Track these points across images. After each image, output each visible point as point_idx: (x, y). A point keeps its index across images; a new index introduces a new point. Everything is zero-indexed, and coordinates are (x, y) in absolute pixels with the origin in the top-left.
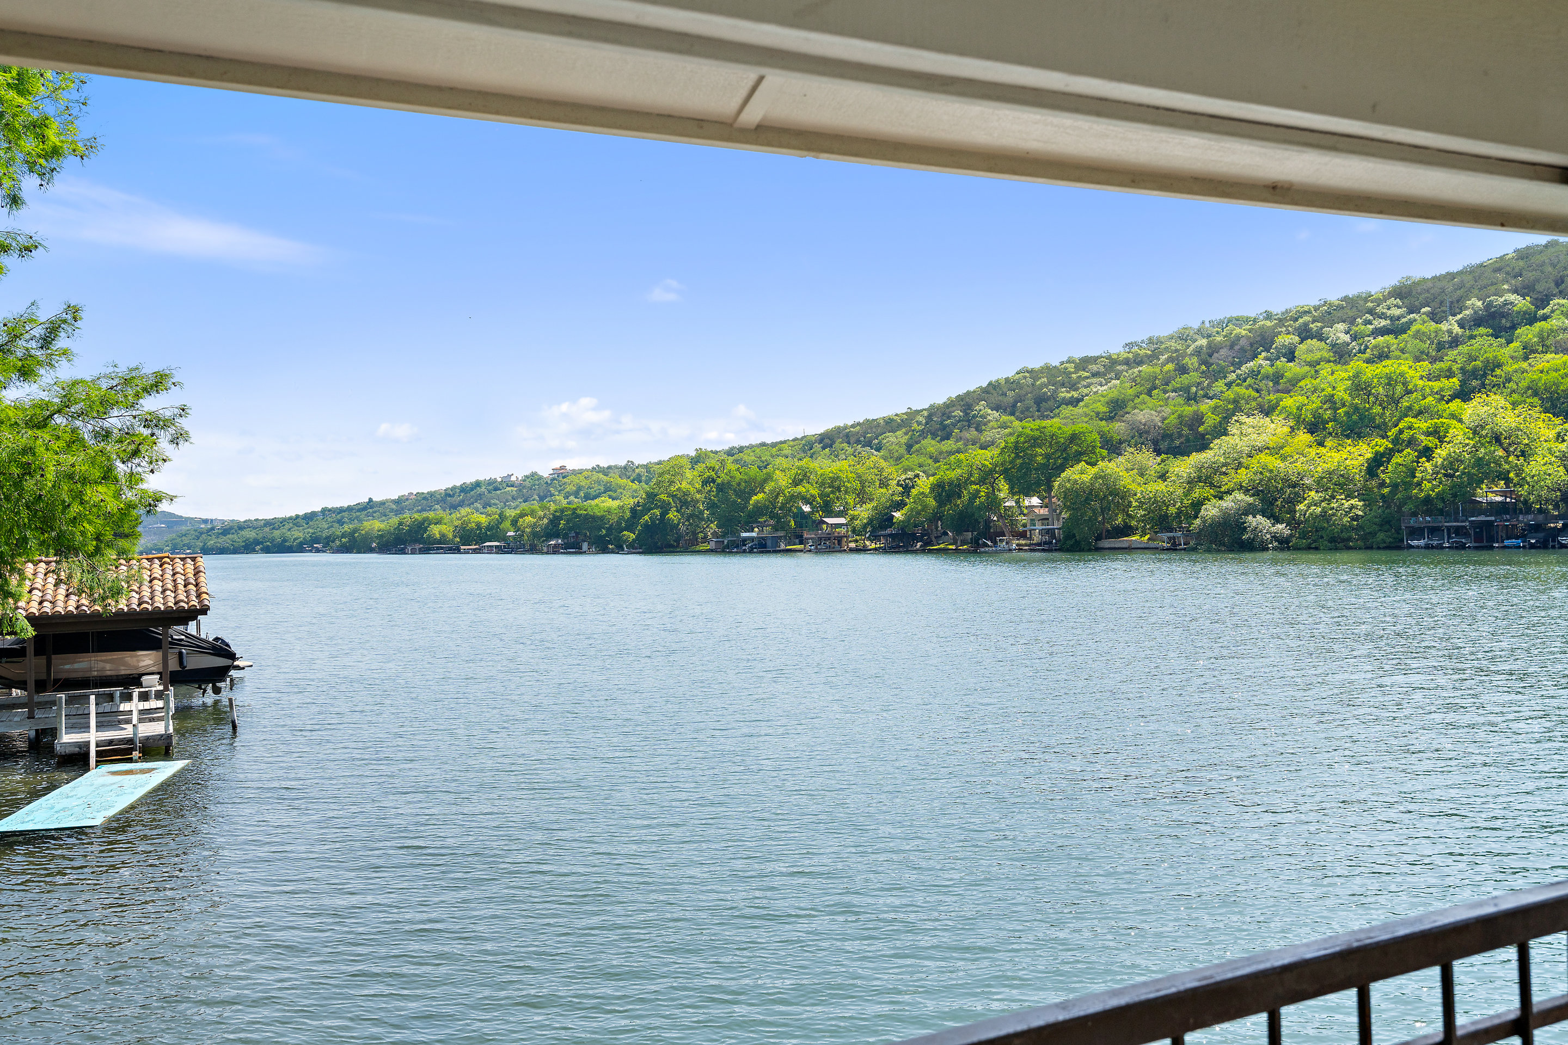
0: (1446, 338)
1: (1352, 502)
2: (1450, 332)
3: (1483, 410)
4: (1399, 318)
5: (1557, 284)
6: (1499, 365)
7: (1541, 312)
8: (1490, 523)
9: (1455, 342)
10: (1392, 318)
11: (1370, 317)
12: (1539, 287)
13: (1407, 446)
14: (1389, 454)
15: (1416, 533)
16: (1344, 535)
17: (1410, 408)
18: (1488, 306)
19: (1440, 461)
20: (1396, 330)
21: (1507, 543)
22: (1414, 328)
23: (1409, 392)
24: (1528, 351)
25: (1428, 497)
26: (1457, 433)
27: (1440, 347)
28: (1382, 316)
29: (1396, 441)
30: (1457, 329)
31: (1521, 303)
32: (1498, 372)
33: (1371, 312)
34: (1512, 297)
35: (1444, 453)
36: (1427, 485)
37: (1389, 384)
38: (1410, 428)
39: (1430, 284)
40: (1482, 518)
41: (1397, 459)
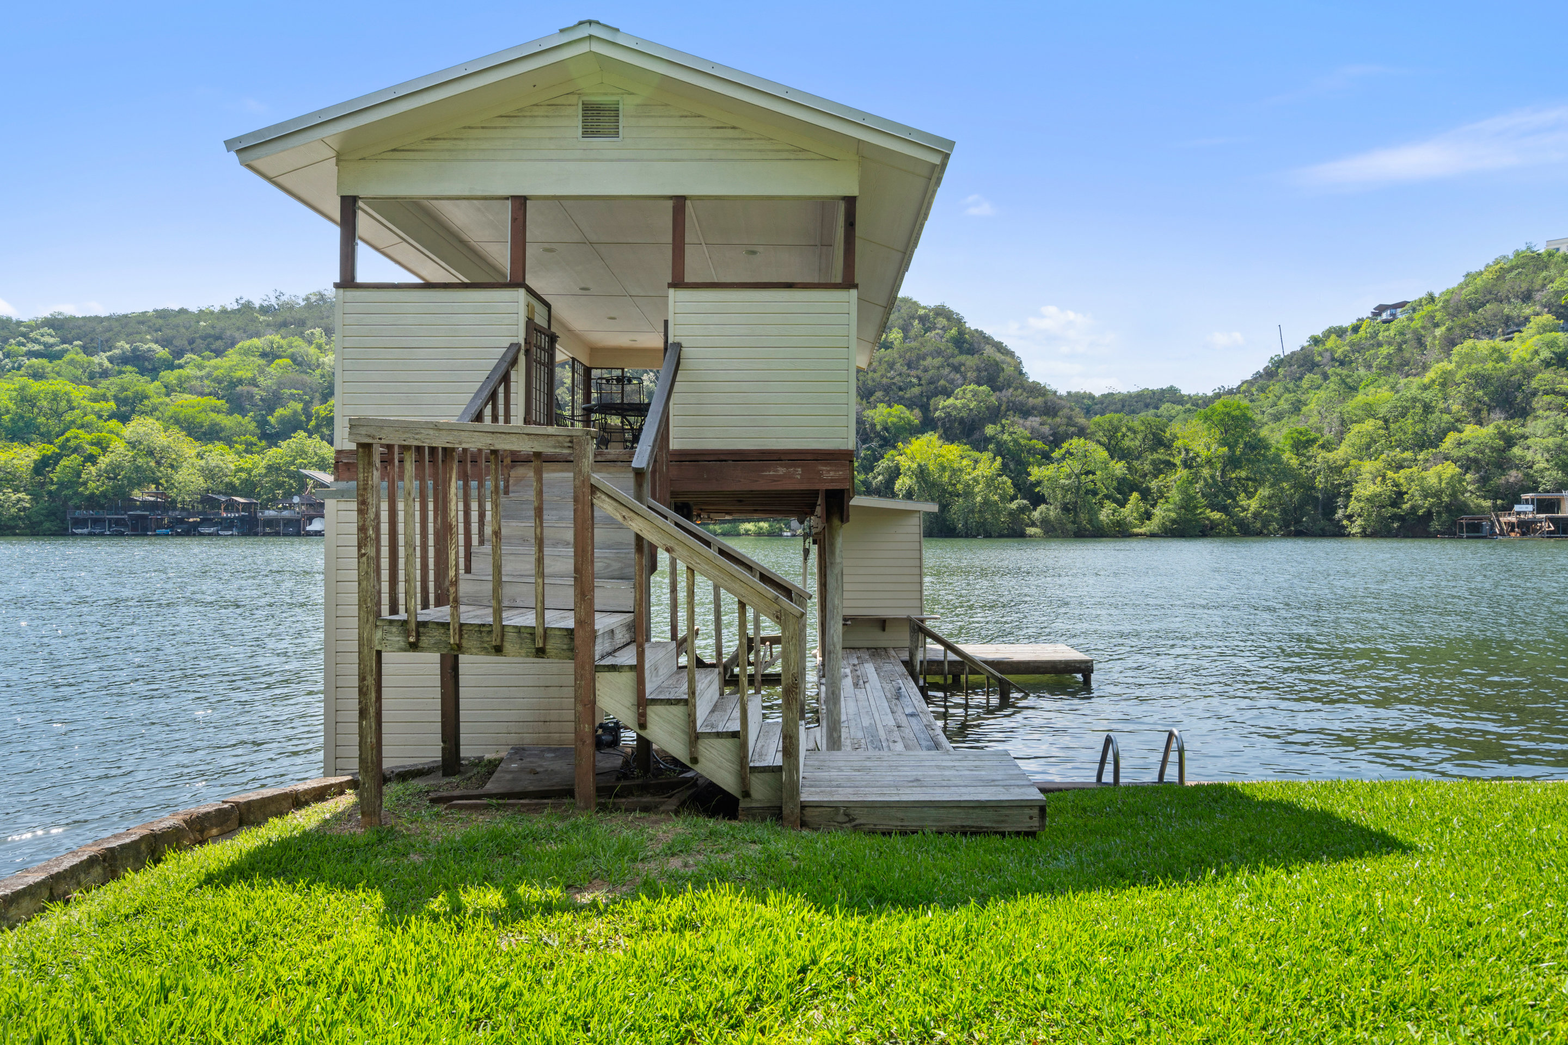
0: (98, 369)
1: (20, 495)
2: (101, 365)
3: (142, 430)
4: (52, 345)
5: (190, 344)
6: (147, 397)
7: (177, 362)
8: (144, 517)
9: (105, 374)
10: (45, 344)
11: (22, 339)
12: (175, 342)
13: (73, 452)
14: (57, 458)
15: (80, 523)
16: (12, 523)
17: (73, 422)
18: (135, 350)
19: (103, 466)
20: (50, 355)
21: (158, 531)
22: (67, 357)
23: (72, 409)
24: (169, 390)
25: (93, 494)
26: (119, 446)
27: (92, 376)
28: (35, 341)
29: (63, 447)
30: (107, 364)
31: (162, 352)
32: (146, 402)
33: (24, 335)
34: (155, 346)
35: (107, 460)
36: (91, 485)
37: (55, 399)
38: (76, 437)
39: (81, 323)
40: (139, 512)
41: (64, 462)
